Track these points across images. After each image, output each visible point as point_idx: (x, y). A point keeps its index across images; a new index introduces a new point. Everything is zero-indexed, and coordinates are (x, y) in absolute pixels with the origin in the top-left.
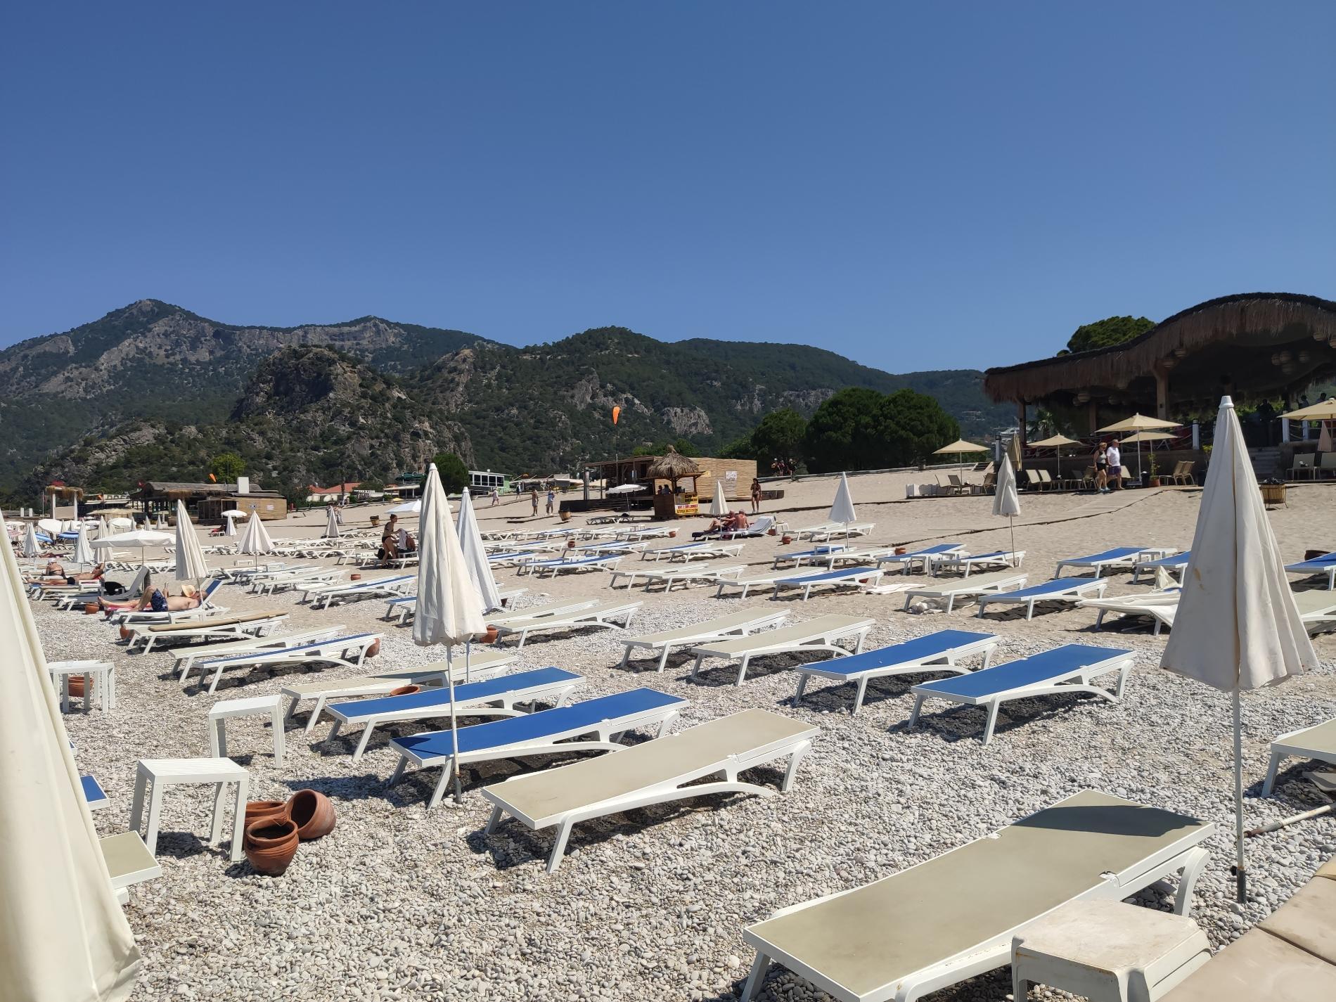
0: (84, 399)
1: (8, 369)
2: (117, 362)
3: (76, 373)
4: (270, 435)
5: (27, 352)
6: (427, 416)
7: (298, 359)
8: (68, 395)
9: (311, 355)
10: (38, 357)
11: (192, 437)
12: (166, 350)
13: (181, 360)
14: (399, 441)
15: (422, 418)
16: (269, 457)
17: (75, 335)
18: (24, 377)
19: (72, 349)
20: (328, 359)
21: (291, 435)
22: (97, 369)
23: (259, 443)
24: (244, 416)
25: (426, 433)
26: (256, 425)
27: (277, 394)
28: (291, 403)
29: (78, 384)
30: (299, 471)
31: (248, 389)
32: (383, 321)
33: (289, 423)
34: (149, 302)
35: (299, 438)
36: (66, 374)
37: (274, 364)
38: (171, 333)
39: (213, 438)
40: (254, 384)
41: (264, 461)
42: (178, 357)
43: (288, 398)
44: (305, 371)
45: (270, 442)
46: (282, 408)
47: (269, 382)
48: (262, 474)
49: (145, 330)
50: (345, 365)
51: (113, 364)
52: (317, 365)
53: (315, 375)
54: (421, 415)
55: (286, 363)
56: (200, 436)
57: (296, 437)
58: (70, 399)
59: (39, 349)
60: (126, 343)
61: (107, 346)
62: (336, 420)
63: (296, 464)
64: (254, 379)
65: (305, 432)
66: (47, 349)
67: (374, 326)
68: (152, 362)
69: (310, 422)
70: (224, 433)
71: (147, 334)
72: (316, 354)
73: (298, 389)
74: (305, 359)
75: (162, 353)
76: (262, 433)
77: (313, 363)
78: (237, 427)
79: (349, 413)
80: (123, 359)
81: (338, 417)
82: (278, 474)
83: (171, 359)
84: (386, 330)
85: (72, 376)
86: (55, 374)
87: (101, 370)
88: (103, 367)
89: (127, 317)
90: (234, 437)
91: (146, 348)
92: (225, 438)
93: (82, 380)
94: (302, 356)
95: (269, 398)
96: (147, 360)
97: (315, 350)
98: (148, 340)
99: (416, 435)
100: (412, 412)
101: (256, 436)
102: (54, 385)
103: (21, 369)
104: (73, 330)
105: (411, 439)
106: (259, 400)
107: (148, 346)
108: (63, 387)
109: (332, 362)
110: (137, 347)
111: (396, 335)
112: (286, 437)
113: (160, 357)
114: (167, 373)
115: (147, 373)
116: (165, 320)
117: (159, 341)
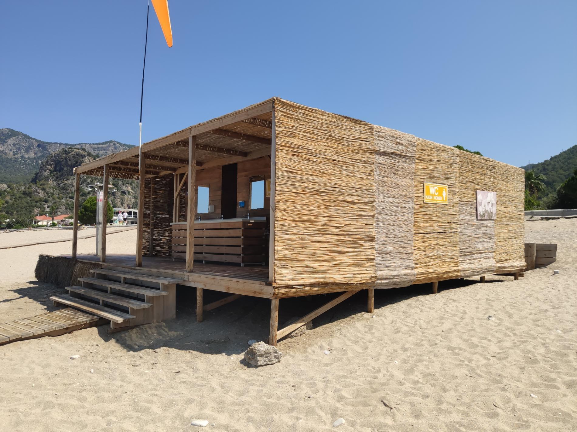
4: (48, 190)
6: (130, 184)
7: (67, 154)
9: (73, 153)
11: (3, 190)
12: (13, 152)
13: (21, 157)
14: (115, 195)
15: (127, 185)
16: (46, 201)
20: (82, 155)
21: (60, 191)
23: (42, 194)
24: (37, 181)
25: (129, 192)
26: (41, 185)
27: (55, 170)
28: (62, 175)
30: (61, 209)
31: (41, 168)
32: (118, 143)
33: (59, 185)
34: (6, 130)
35: (63, 193)
37: (55, 156)
38: (17, 144)
39: (16, 191)
40: (44, 166)
41: (43, 203)
42: (19, 155)
43: (60, 173)
44: (70, 160)
45: (47, 194)
46: (57, 178)
47: (52, 165)
48: (39, 209)
49: (4, 142)
50: (90, 158)
52: (76, 158)
53: (75, 162)
54: (126, 183)
55: (61, 156)
56: (9, 190)
57: (62, 192)
62: (83, 184)
63: (60, 205)
64: (44, 163)
65: (67, 190)
67: (114, 145)
68: (6, 157)
69: (70, 185)
70: (23, 189)
71: (5, 144)
72: (76, 152)
73: (66, 169)
74: (70, 155)
75: (12, 153)
76: (44, 189)
77: (74, 157)
78: (30, 186)
79: (90, 181)
81: (84, 183)
82: (50, 210)
83: (16, 156)
84: (119, 147)
90: (28, 191)
91: (4, 150)
92: (23, 191)
94: (69, 153)
95: (51, 172)
96: (4, 156)
97: (76, 150)
98: (5, 147)
99: (124, 193)
100: (122, 182)
101: (40, 190)
105: (121, 195)
106: (46, 173)
107: (5, 149)
109: (83, 156)
111: (123, 149)
112: (57, 192)
113: (11, 155)
114: (13, 162)
115: (3, 162)
116: (14, 138)
117: (10, 147)
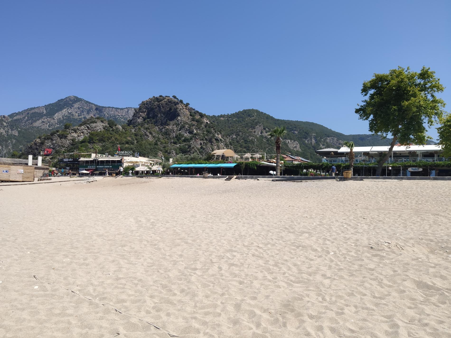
0: (48, 129)
1: (22, 117)
2: (61, 117)
3: (46, 120)
5: (29, 112)
8: (43, 127)
10: (32, 114)
12: (78, 114)
13: (84, 117)
17: (46, 107)
18: (27, 120)
19: (45, 112)
22: (53, 119)
29: (47, 124)
34: (73, 97)
36: (43, 120)
38: (81, 108)
42: (82, 116)
49: (71, 106)
51: (59, 117)
58: (43, 129)
59: (33, 111)
60: (64, 110)
61: (57, 111)
66: (36, 111)
68: (73, 117)
71: (72, 107)
75: (77, 114)
80: (63, 116)
83: (80, 117)
85: (44, 121)
86: (38, 120)
87: (55, 119)
88: (55, 118)
89: (65, 102)
91: (71, 112)
93: (48, 122)
96: (71, 117)
98: (72, 110)
102: (38, 124)
103: (26, 117)
104: (45, 105)
107: (72, 112)
108: (41, 125)
110: (68, 112)
113: (76, 116)
114: (79, 122)
115: (71, 121)
116: (79, 103)
117: (76, 110)
